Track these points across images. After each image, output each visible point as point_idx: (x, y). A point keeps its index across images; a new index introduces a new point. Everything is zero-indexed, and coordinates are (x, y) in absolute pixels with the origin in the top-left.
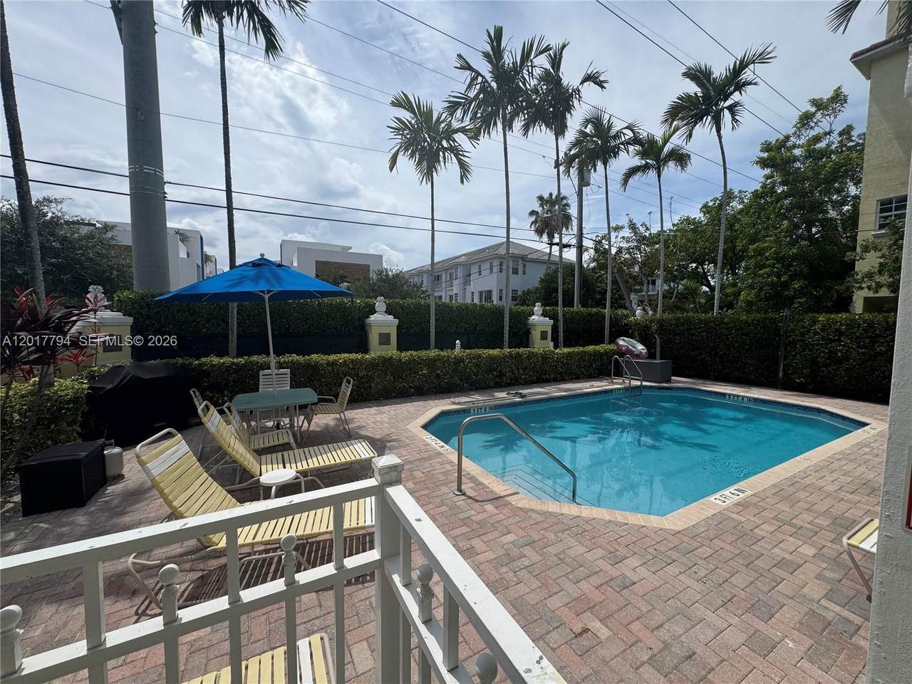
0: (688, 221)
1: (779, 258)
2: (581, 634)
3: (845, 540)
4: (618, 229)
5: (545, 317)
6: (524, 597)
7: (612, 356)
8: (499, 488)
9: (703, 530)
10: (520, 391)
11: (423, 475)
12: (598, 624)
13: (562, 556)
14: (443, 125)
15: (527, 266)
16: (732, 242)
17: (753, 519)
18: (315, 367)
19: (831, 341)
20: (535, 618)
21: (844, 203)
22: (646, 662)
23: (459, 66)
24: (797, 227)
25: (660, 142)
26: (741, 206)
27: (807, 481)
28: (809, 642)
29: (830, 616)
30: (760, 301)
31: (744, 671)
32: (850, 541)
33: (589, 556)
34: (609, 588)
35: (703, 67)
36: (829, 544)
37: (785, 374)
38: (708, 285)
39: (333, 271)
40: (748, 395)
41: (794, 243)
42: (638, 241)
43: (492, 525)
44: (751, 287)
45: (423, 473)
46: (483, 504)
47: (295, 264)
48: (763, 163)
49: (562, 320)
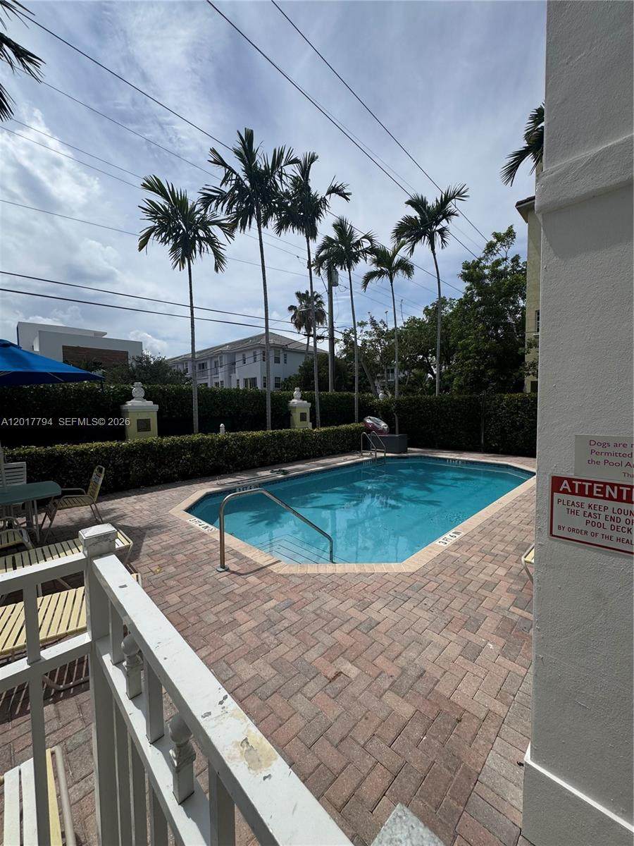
0: (414, 320)
1: (478, 352)
2: (334, 678)
3: (523, 559)
4: (362, 324)
5: (304, 400)
6: (284, 657)
7: (361, 434)
8: (261, 558)
9: (431, 569)
10: (283, 469)
11: (185, 558)
12: (349, 666)
13: (318, 612)
14: (198, 216)
15: (288, 355)
16: (446, 338)
17: (465, 554)
18: (61, 457)
19: (513, 414)
20: (293, 674)
21: (517, 312)
22: (388, 689)
23: (212, 160)
24: (488, 328)
25: (391, 253)
26: (451, 311)
27: (501, 520)
28: (502, 641)
29: (515, 618)
30: (467, 385)
31: (460, 676)
32: (526, 559)
33: (342, 607)
34: (358, 632)
35: (420, 197)
36: (514, 565)
37: (485, 441)
38: (432, 373)
39: (85, 357)
40: (462, 458)
41: (486, 341)
42: (378, 335)
43: (255, 595)
44: (461, 374)
45: (185, 555)
46: (245, 576)
47: (37, 349)
48: (466, 277)
49: (318, 403)
